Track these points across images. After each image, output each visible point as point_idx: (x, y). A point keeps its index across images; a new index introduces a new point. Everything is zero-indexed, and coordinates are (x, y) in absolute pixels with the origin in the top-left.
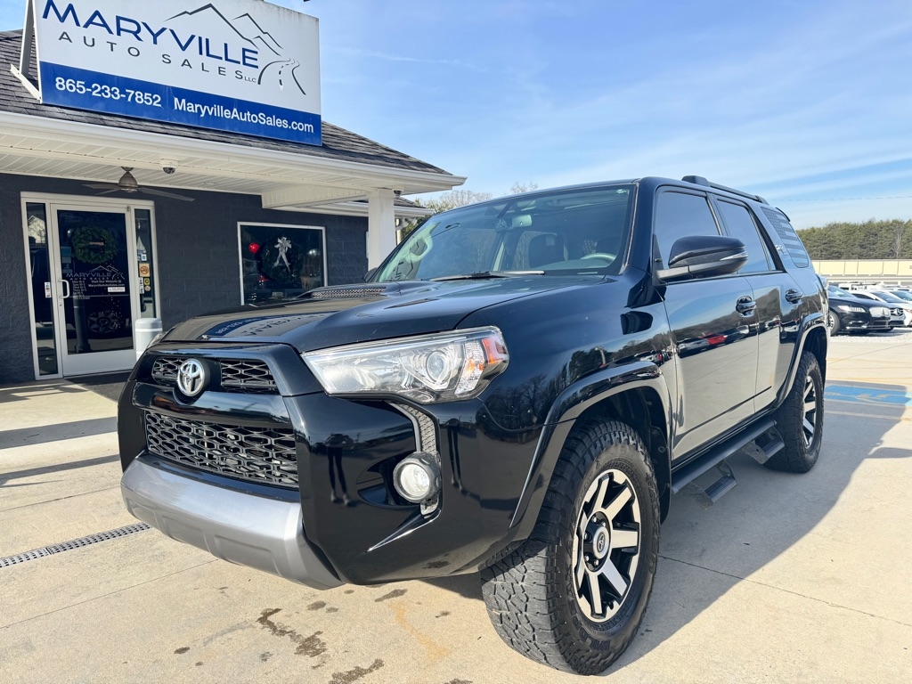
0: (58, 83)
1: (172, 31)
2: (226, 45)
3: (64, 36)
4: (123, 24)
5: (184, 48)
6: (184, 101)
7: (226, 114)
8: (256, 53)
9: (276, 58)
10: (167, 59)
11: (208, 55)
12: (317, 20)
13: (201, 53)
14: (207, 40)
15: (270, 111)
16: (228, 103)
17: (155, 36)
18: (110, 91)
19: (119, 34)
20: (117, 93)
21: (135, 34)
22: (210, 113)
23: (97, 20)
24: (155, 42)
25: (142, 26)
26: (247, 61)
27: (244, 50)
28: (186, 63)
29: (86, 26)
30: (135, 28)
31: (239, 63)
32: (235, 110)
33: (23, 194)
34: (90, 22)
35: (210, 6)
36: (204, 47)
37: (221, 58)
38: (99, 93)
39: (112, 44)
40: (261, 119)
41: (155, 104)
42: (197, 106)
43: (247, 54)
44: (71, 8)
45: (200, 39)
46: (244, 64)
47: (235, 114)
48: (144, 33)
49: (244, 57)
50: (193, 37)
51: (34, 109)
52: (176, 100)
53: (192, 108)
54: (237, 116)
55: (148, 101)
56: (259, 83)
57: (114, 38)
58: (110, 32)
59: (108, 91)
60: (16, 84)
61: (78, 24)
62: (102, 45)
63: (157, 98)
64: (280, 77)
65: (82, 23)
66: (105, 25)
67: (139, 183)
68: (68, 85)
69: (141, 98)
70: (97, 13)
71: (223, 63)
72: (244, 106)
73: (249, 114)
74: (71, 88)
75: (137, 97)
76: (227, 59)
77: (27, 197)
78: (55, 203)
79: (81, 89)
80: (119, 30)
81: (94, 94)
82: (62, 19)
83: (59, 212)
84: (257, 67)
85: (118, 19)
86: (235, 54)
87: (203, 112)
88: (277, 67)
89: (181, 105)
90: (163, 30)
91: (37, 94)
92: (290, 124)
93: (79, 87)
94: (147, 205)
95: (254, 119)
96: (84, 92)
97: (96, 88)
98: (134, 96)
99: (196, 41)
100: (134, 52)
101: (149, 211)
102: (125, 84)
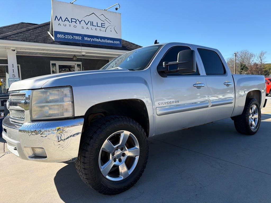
0: (58, 36)
1: (84, 21)
2: (97, 23)
3: (59, 24)
4: (73, 20)
5: (87, 25)
6: (87, 38)
7: (97, 40)
8: (105, 24)
9: (110, 25)
10: (83, 28)
11: (93, 25)
12: (121, 14)
13: (91, 25)
14: (93, 22)
15: (108, 39)
16: (97, 37)
17: (80, 22)
18: (70, 37)
19: (72, 23)
20: (71, 37)
21: (75, 22)
22: (93, 40)
23: (67, 20)
24: (80, 24)
25: (77, 20)
26: (102, 26)
27: (102, 23)
28: (87, 28)
29: (64, 21)
30: (75, 21)
31: (100, 27)
32: (99, 39)
33: (51, 61)
34: (65, 20)
35: (93, 13)
36: (92, 24)
37: (96, 26)
38: (67, 37)
39: (70, 25)
40: (106, 41)
41: (80, 39)
42: (90, 39)
43: (102, 24)
44: (61, 17)
45: (91, 22)
46: (102, 27)
47: (99, 40)
48: (78, 22)
49: (102, 25)
50: (89, 21)
51: (53, 43)
52: (85, 37)
53: (89, 39)
54: (100, 40)
55: (78, 38)
56: (105, 32)
57: (70, 24)
58: (70, 22)
59: (69, 37)
60: (49, 36)
61: (62, 21)
62: (68, 26)
63: (80, 38)
64: (111, 30)
65: (63, 21)
66: (68, 21)
67: (77, 58)
68: (60, 36)
69: (77, 38)
70: (67, 18)
71: (96, 27)
72: (101, 38)
73: (103, 40)
74: (61, 36)
75: (76, 37)
76: (97, 26)
77: (52, 62)
78: (58, 63)
79: (63, 37)
80: (72, 21)
81: (66, 37)
82: (59, 20)
83: (59, 65)
84: (105, 28)
85: (71, 19)
86: (99, 25)
87: (92, 40)
88: (110, 27)
89: (86, 39)
90: (82, 20)
91: (53, 38)
92: (113, 42)
93: (62, 36)
94: (80, 63)
95: (104, 41)
96: (64, 37)
97: (66, 36)
98: (75, 37)
99: (90, 22)
100: (75, 27)
101: (80, 65)
102: (73, 34)
